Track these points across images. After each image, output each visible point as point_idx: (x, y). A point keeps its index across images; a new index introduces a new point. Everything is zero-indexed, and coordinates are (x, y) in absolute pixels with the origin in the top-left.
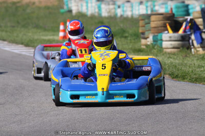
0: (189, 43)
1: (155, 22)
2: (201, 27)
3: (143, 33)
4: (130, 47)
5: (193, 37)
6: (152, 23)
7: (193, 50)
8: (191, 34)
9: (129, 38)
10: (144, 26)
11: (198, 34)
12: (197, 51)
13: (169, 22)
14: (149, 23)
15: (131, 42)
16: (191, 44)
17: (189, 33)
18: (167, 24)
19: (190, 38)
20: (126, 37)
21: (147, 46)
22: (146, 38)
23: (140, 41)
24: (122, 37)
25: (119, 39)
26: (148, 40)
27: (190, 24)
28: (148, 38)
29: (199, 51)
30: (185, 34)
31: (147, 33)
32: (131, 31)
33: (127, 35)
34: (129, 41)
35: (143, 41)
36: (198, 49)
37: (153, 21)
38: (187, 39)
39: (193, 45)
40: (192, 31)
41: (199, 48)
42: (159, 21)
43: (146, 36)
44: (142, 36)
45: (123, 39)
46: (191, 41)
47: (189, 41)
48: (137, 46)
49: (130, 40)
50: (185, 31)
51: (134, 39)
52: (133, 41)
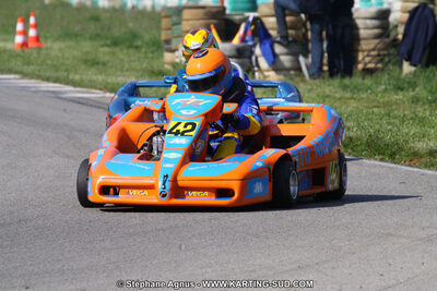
0: (251, 63)
1: (191, 22)
2: (273, 33)
3: (168, 42)
4: (144, 65)
5: (258, 51)
6: (184, 23)
7: (257, 74)
8: (254, 45)
9: (143, 50)
10: (169, 29)
11: (268, 46)
12: (265, 77)
13: (215, 21)
14: (179, 23)
15: (146, 57)
16: (254, 64)
17: (250, 43)
18: (212, 26)
19: (252, 53)
20: (137, 47)
21: (174, 65)
22: (173, 51)
23: (162, 56)
24: (130, 47)
25: (125, 51)
26: (177, 53)
27: (253, 27)
28: (177, 50)
29: (268, 76)
30: (243, 44)
31: (174, 42)
32: (147, 37)
33: (139, 43)
34: (143, 55)
35: (168, 56)
36: (266, 74)
37: (187, 20)
38: (247, 54)
39: (258, 65)
40: (256, 39)
41: (268, 71)
42: (198, 19)
43: (173, 46)
44: (166, 46)
45: (132, 51)
46: (254, 58)
47: (250, 58)
48: (156, 65)
49: (146, 53)
50: (243, 40)
51: (153, 52)
52: (150, 55)
